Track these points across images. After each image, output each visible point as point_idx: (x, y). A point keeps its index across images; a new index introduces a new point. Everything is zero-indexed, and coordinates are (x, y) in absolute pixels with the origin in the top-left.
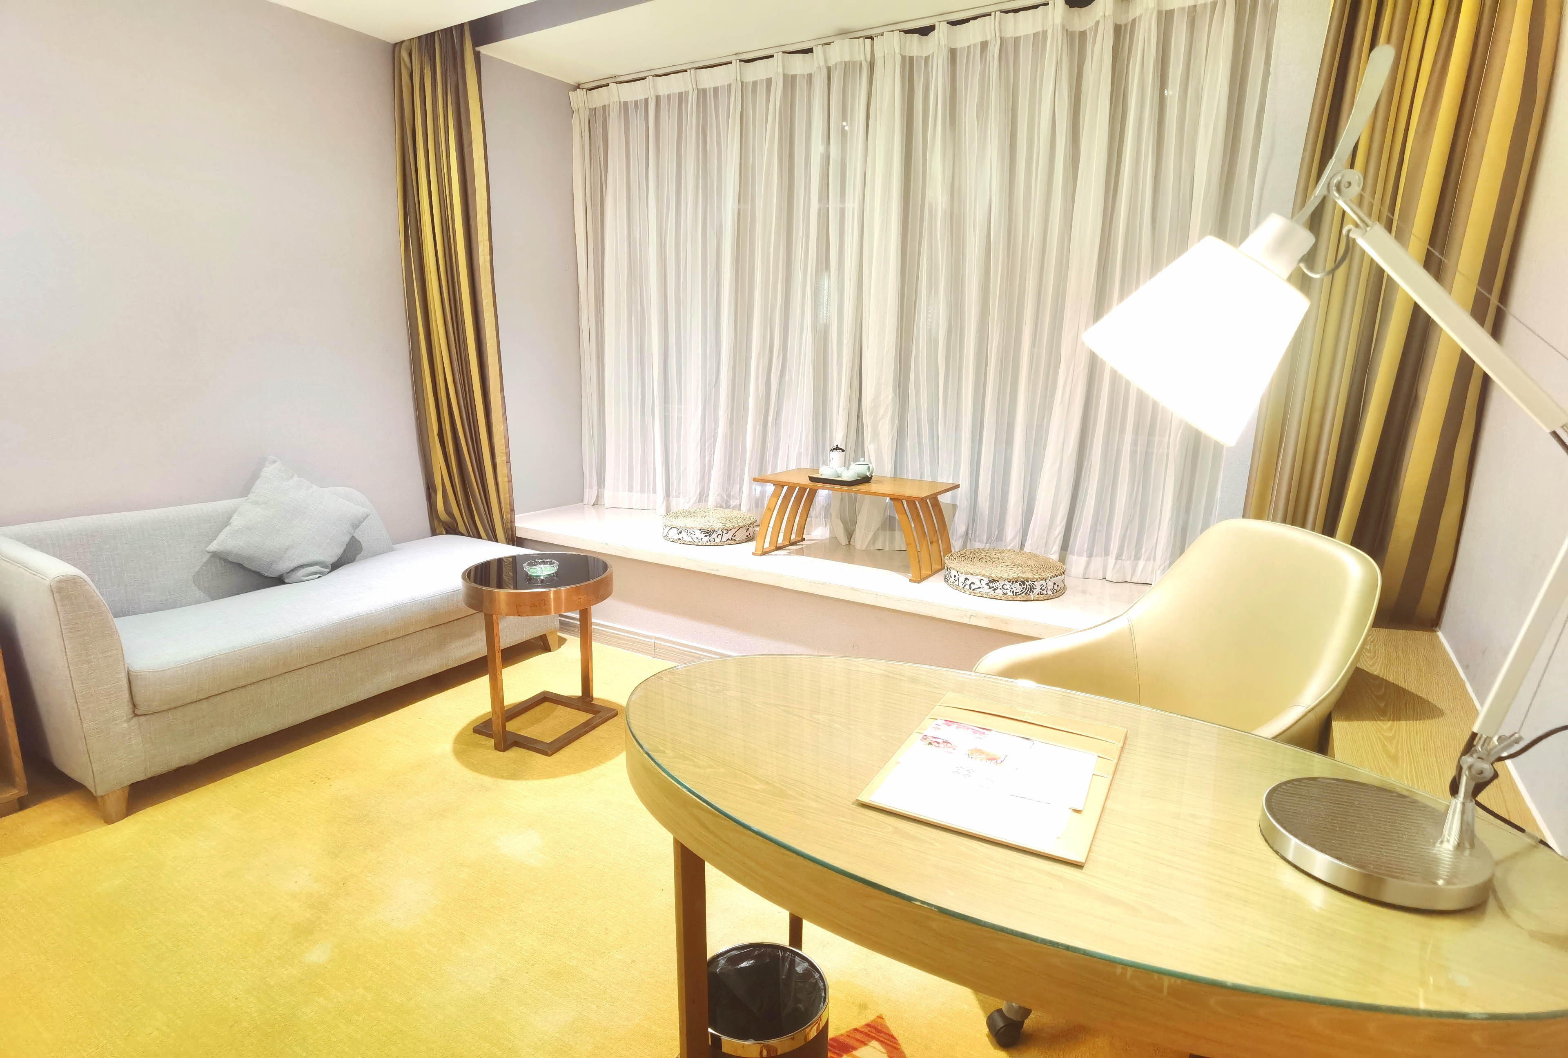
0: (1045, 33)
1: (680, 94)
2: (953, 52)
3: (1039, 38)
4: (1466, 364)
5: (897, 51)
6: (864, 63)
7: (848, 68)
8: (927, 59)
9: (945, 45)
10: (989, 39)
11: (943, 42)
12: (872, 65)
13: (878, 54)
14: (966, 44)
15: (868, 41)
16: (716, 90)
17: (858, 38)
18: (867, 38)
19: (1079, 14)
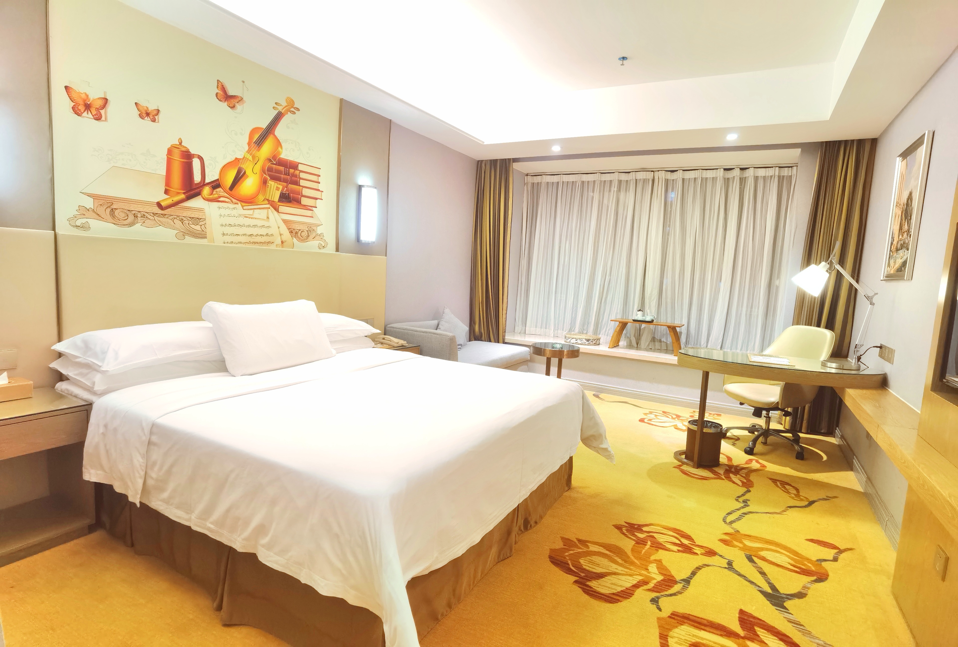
0: (717, 178)
1: (573, 182)
2: (683, 179)
3: (714, 179)
4: (851, 285)
5: (663, 177)
6: (650, 179)
7: (645, 180)
8: (673, 180)
9: (681, 177)
10: (697, 177)
11: (680, 176)
12: (653, 181)
13: (656, 178)
14: (688, 177)
15: (652, 173)
16: (588, 182)
17: (649, 171)
18: (651, 171)
19: (727, 173)
